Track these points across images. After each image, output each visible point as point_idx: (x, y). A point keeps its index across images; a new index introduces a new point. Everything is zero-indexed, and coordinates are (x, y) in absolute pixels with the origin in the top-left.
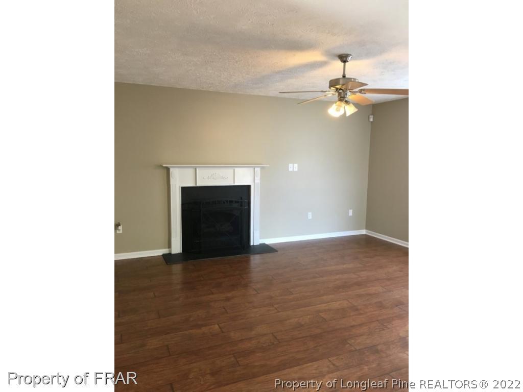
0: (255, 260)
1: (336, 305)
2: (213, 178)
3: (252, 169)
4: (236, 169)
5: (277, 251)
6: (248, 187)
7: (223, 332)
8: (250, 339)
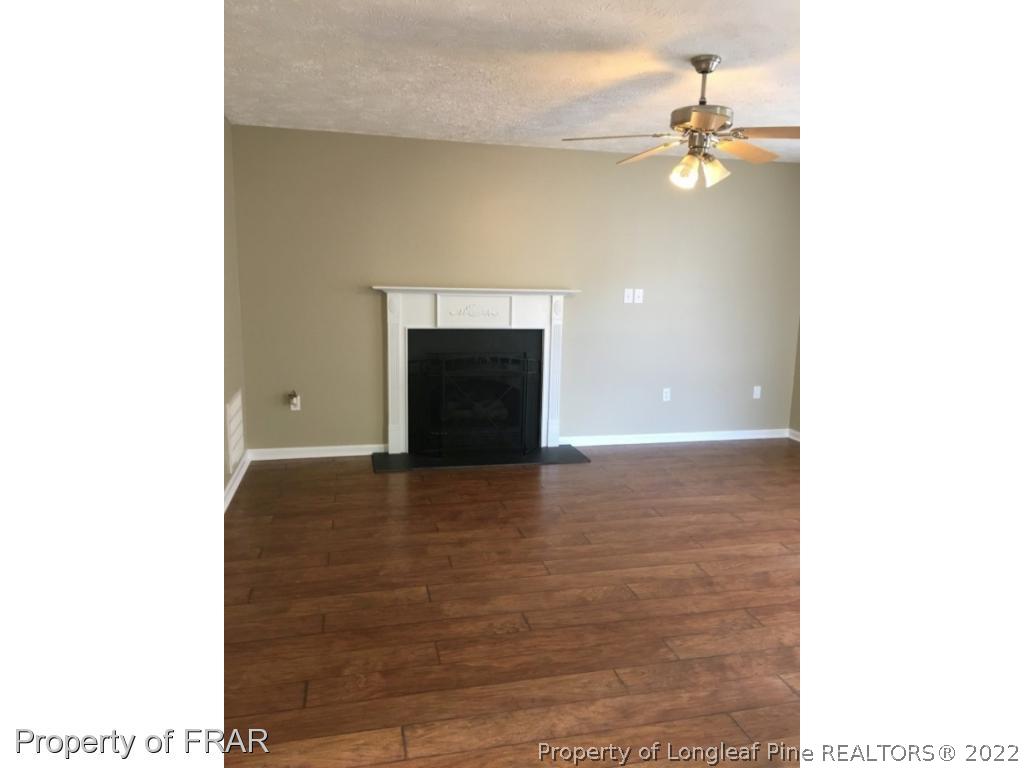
0: (549, 474)
1: (668, 571)
2: (469, 314)
3: (547, 298)
4: (514, 298)
5: (589, 461)
6: (539, 333)
7: (430, 601)
8: (477, 618)
